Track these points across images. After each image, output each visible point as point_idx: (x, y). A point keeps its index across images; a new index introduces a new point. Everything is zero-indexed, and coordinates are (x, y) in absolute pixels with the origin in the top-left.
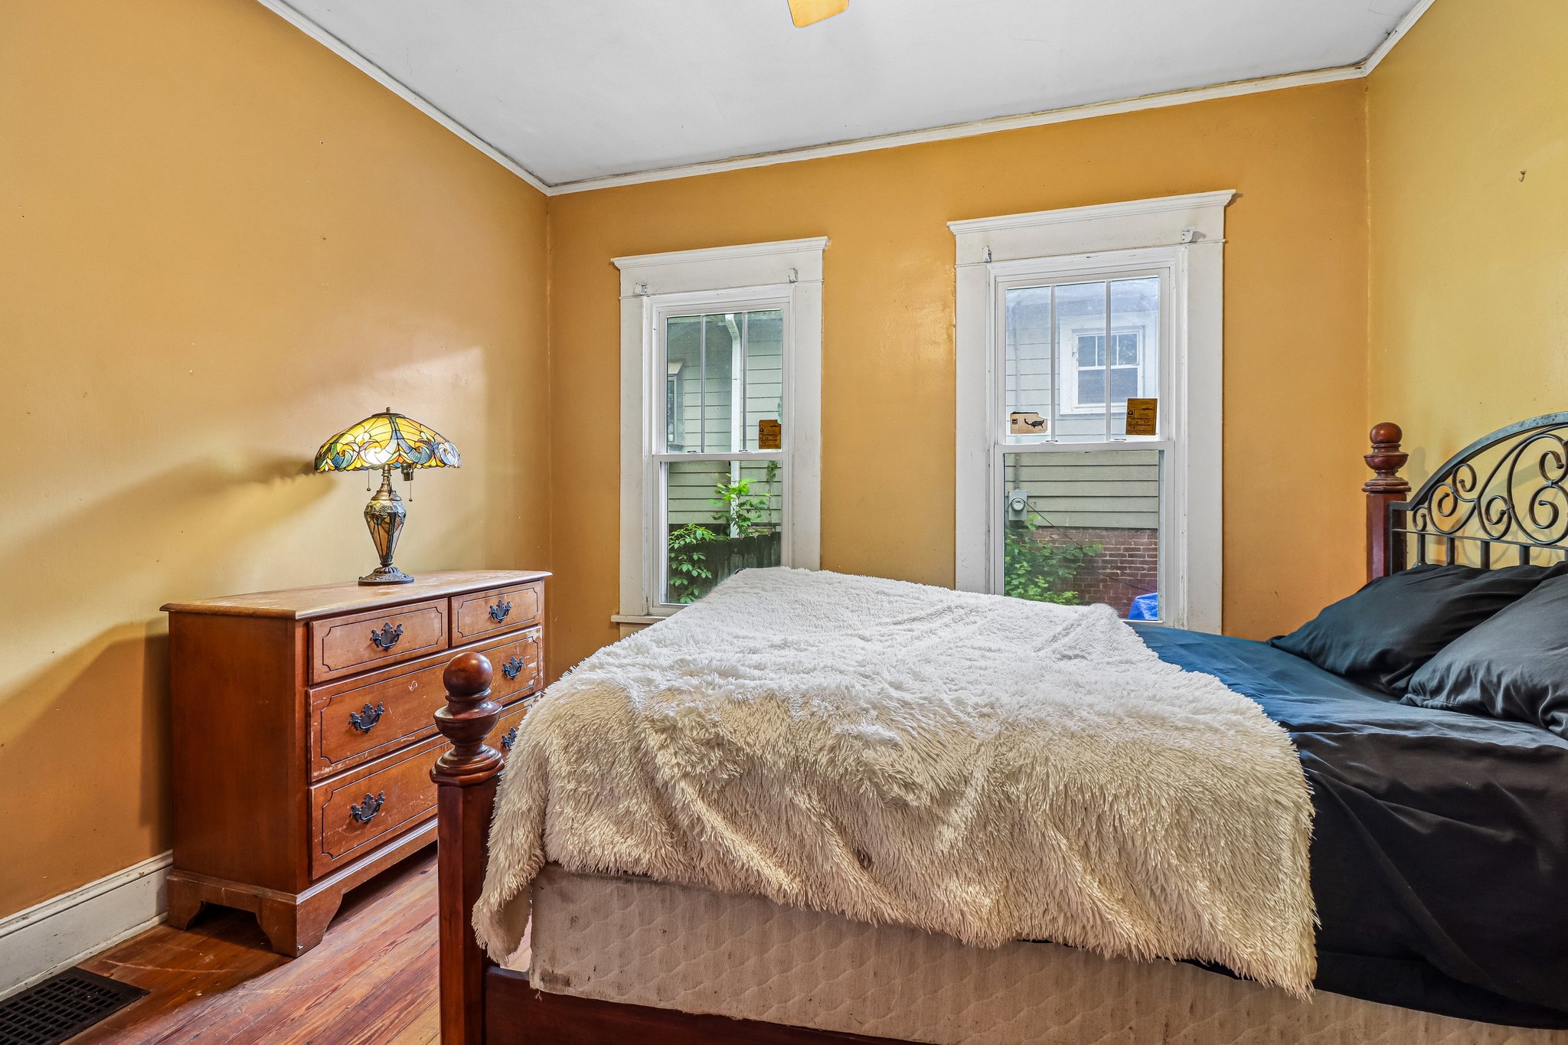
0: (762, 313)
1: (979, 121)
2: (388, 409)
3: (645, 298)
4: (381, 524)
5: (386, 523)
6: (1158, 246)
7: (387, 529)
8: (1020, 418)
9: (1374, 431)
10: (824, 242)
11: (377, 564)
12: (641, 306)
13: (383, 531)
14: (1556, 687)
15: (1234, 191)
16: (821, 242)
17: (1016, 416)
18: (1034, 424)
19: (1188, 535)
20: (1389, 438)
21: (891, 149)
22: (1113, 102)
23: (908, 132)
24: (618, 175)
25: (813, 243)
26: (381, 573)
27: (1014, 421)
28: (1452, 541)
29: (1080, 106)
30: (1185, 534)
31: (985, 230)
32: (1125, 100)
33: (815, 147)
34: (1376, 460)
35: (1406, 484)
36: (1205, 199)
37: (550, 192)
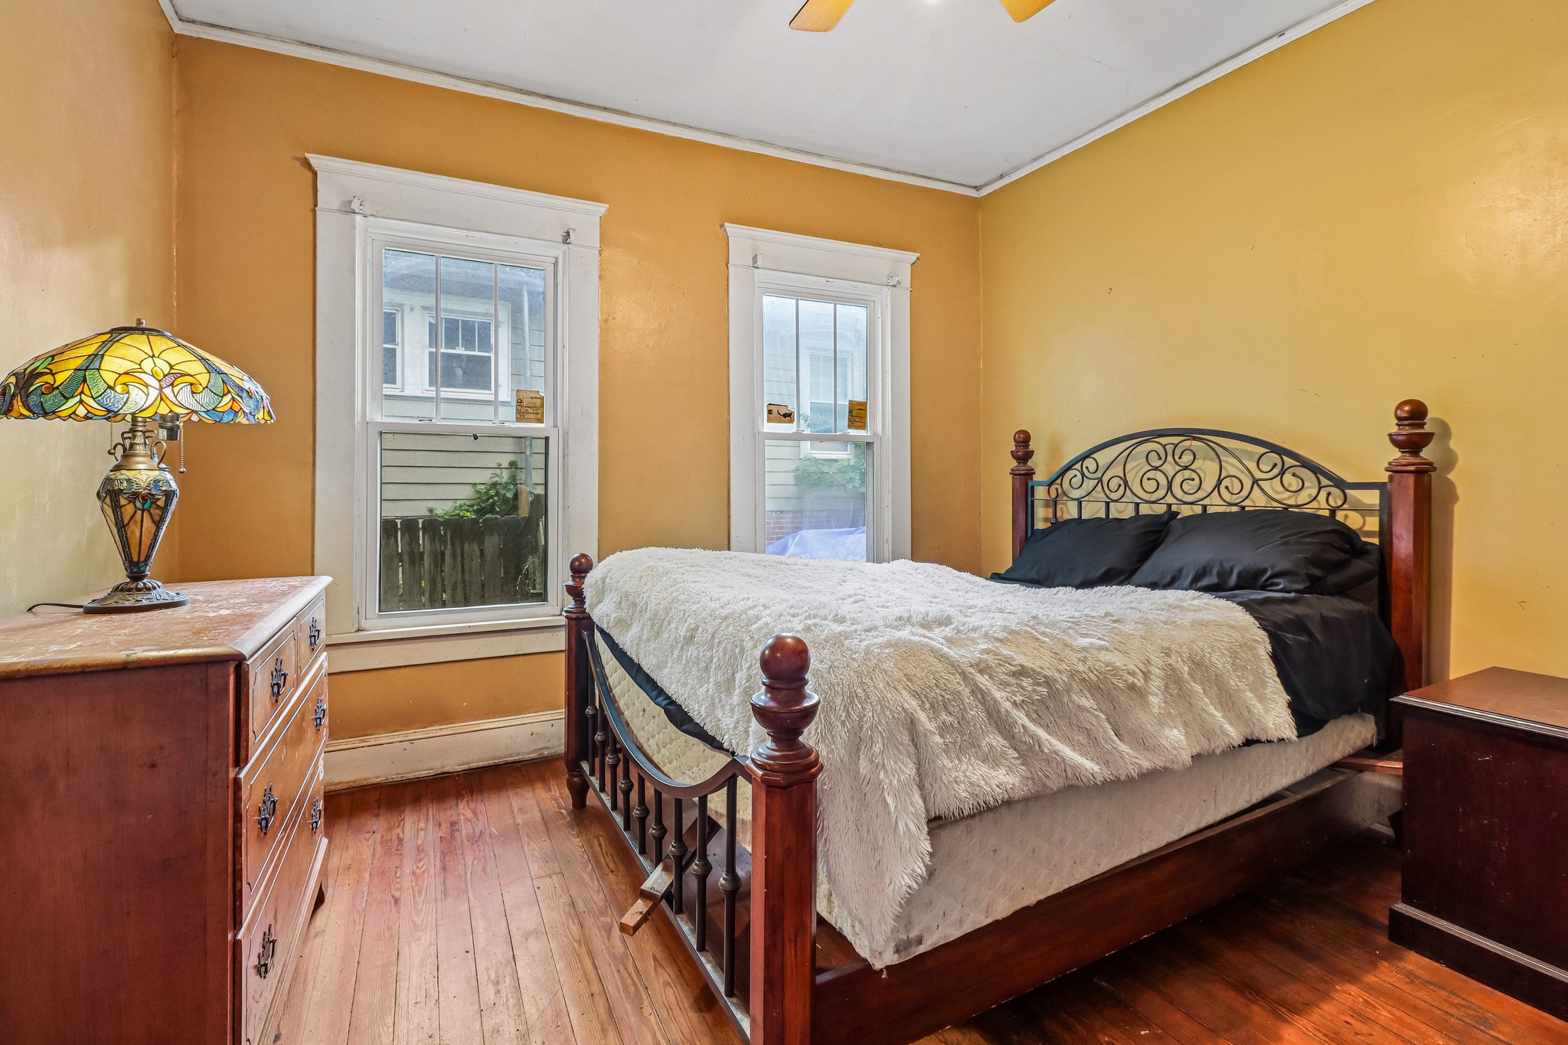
0: (519, 269)
1: (746, 139)
2: (139, 322)
3: (358, 218)
4: (149, 511)
5: (159, 507)
6: (873, 284)
7: (157, 518)
8: (775, 409)
9: (1017, 436)
10: (604, 210)
11: (121, 577)
12: (353, 227)
13: (150, 521)
14: (1272, 567)
15: (918, 255)
16: (602, 208)
17: (772, 407)
18: (785, 415)
19: (892, 508)
20: (1023, 440)
21: (668, 136)
22: (842, 160)
23: (684, 126)
24: (310, 45)
25: (592, 208)
26: (130, 590)
27: (770, 412)
28: (1080, 504)
29: (820, 156)
30: (890, 507)
31: (754, 239)
32: (850, 162)
33: (590, 106)
34: (1019, 454)
35: (1033, 470)
36: (903, 256)
37: (179, 28)
